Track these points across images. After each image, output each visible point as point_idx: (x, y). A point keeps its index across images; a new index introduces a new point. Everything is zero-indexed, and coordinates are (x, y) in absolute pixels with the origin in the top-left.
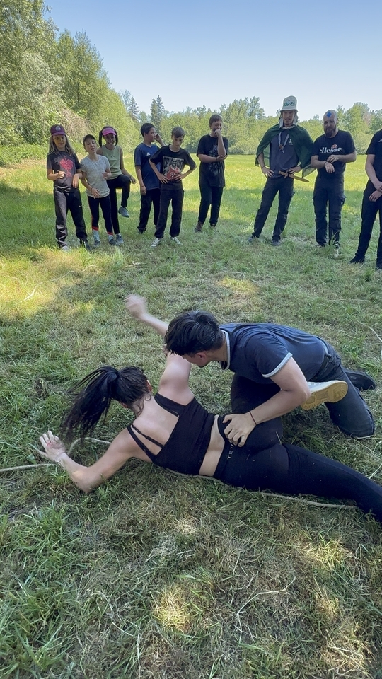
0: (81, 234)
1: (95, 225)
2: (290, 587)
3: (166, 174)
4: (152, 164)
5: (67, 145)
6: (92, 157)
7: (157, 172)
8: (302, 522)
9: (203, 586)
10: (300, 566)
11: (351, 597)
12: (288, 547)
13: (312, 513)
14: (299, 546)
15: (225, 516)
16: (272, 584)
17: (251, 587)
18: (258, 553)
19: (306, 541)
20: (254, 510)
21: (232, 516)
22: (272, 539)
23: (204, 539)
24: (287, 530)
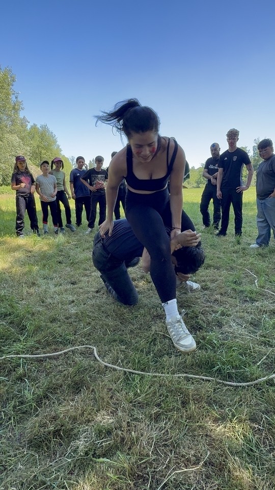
0: (34, 226)
1: (45, 220)
2: (205, 463)
3: (94, 186)
4: (83, 181)
5: (26, 168)
6: (45, 175)
7: (88, 185)
8: (210, 404)
9: (120, 472)
10: (212, 442)
11: (263, 464)
12: (200, 427)
13: (218, 396)
14: (210, 424)
15: (141, 406)
16: (188, 462)
17: (168, 467)
18: (173, 434)
19: (216, 420)
20: (167, 397)
21: (147, 404)
22: (184, 419)
23: (121, 427)
24: (197, 410)
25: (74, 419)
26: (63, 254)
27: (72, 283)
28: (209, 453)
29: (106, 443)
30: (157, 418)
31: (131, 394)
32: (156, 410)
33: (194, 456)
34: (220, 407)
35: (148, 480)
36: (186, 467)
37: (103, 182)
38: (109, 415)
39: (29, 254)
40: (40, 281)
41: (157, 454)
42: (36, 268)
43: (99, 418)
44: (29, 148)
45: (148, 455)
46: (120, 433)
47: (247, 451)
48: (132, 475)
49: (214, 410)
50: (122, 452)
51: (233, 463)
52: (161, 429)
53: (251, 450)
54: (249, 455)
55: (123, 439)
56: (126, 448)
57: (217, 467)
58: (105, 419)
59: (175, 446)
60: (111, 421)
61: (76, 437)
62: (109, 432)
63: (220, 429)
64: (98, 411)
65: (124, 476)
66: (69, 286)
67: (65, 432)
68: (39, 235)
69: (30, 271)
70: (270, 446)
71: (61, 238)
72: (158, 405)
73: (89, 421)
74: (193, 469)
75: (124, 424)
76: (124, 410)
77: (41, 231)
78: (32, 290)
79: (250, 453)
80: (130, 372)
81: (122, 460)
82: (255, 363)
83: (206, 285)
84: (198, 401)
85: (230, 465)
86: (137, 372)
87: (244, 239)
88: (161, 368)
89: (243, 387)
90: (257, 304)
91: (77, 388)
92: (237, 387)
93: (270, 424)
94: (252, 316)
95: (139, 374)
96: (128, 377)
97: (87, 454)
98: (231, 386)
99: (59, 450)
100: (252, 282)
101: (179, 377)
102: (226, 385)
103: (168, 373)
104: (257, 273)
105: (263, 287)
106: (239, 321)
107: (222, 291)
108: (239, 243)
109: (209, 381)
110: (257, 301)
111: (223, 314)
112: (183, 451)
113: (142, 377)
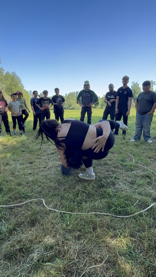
0: (8, 130)
1: (14, 127)
2: (106, 261)
3: (43, 107)
4: (37, 105)
5: (3, 97)
6: (14, 101)
7: (39, 107)
8: (108, 229)
9: (58, 269)
10: (110, 249)
11: (137, 260)
12: (103, 241)
13: (113, 224)
14: (108, 240)
15: (70, 231)
16: (96, 262)
17: (85, 265)
18: (88, 246)
19: (112, 237)
20: (85, 226)
21: (74, 231)
22: (94, 238)
23: (59, 244)
24: (101, 232)
25: (31, 241)
26: (25, 146)
27: (30, 163)
28: (108, 256)
29: (50, 254)
30: (79, 238)
31: (64, 225)
32: (78, 233)
33: (100, 258)
34: (114, 230)
35: (74, 273)
36: (95, 264)
37: (48, 105)
38: (51, 238)
39: (5, 147)
40: (12, 162)
41: (79, 258)
42: (9, 155)
43: (46, 240)
44: (4, 85)
45: (74, 259)
46: (58, 247)
47: (129, 253)
48: (65, 271)
49: (111, 231)
50: (59, 258)
51: (121, 260)
52: (81, 244)
53: (131, 253)
54: (129, 255)
55: (60, 251)
56: (61, 256)
57: (112, 263)
58: (49, 240)
59: (89, 253)
60: (53, 241)
61: (32, 252)
62: (52, 248)
63: (113, 242)
64: (45, 236)
65: (60, 272)
66: (29, 165)
67: (26, 249)
68: (11, 136)
69: (5, 157)
70: (141, 249)
71: (24, 137)
72: (80, 231)
73: (40, 242)
74: (99, 265)
75: (60, 243)
76: (60, 235)
77: (12, 134)
78: (6, 168)
80: (64, 213)
81: (59, 263)
82: (133, 205)
83: (106, 162)
84: (102, 227)
85: (119, 262)
86: (67, 212)
87: (127, 136)
88: (81, 210)
89: (127, 218)
90: (134, 172)
91: (33, 223)
92: (123, 218)
93: (141, 238)
94: (131, 179)
95: (68, 214)
96: (62, 216)
97: (38, 261)
98: (120, 218)
99: (22, 260)
100: (131, 160)
101: (91, 214)
102: (117, 218)
103: (85, 212)
104: (134, 155)
105: (137, 163)
106: (125, 182)
107: (115, 165)
108: (124, 139)
109: (108, 216)
110: (134, 171)
111: (115, 178)
112: (93, 256)
113: (71, 215)
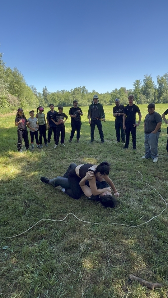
1: (32, 141)
2: (123, 252)
3: (58, 122)
4: (52, 120)
6: (32, 117)
7: (55, 122)
9: (97, 256)
10: (125, 246)
14: (124, 241)
15: (100, 236)
17: (111, 254)
18: (112, 244)
19: (126, 239)
22: (115, 239)
23: (94, 243)
24: (119, 236)
28: (124, 249)
29: (90, 248)
31: (95, 232)
32: (105, 237)
33: (119, 250)
35: (106, 258)
36: (117, 253)
37: (63, 120)
39: (29, 163)
41: (107, 250)
45: (104, 251)
49: (125, 236)
50: (96, 251)
51: (131, 251)
52: (108, 243)
55: (95, 247)
60: (90, 241)
62: (91, 245)
63: (127, 242)
64: (85, 238)
70: (143, 246)
71: (43, 153)
73: (82, 242)
76: (94, 238)
79: (137, 248)
80: (93, 224)
82: (139, 218)
84: (119, 233)
86: (96, 223)
87: (138, 150)
88: (105, 221)
90: (142, 191)
94: (139, 197)
97: (85, 252)
99: (75, 251)
100: (140, 179)
101: (112, 225)
102: (129, 227)
103: (108, 223)
104: (142, 173)
105: (145, 182)
106: (134, 199)
107: (127, 184)
108: (134, 153)
111: (127, 196)
112: (116, 249)
